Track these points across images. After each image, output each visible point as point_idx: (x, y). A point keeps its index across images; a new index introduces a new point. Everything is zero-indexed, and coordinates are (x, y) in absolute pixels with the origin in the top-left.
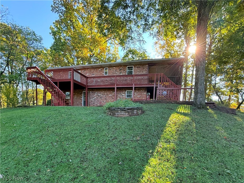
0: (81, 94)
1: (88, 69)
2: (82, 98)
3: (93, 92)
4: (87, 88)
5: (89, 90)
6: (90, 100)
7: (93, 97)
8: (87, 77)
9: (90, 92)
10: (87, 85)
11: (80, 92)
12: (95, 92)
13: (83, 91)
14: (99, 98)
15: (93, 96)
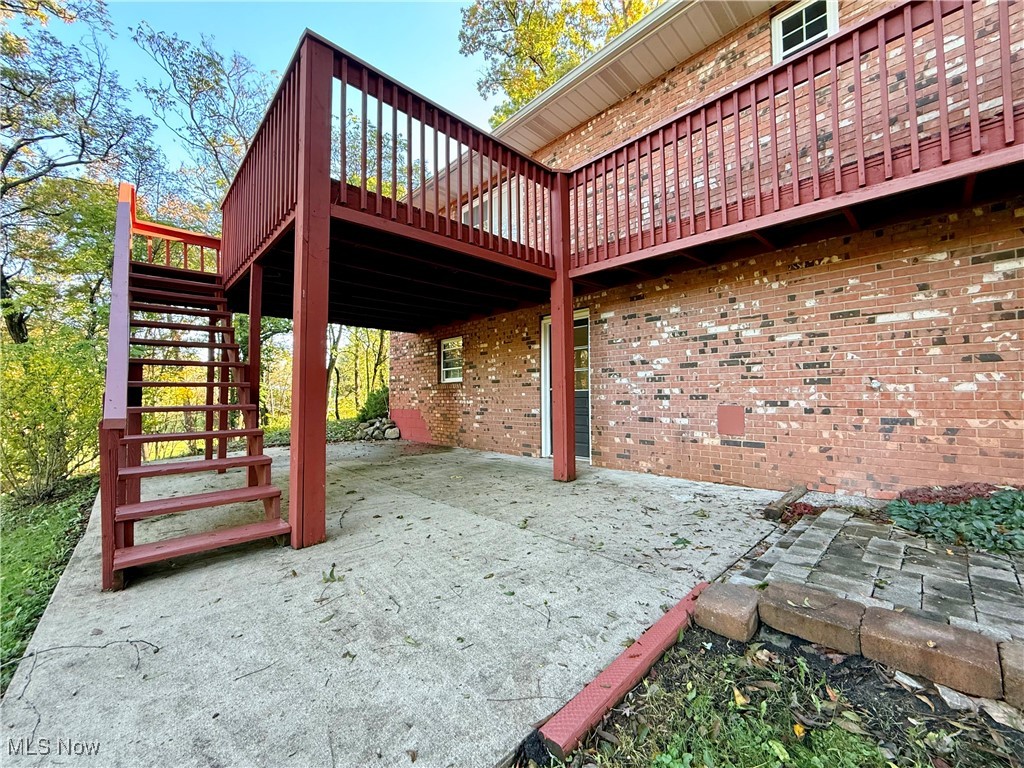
0: (531, 341)
1: (583, 125)
2: (536, 375)
3: (641, 308)
4: (567, 280)
5: (595, 301)
6: (606, 392)
7: (637, 357)
8: (569, 176)
9: (604, 316)
10: (558, 253)
11: (521, 332)
12: (656, 312)
13: (541, 318)
14: (709, 362)
15: (635, 351)
